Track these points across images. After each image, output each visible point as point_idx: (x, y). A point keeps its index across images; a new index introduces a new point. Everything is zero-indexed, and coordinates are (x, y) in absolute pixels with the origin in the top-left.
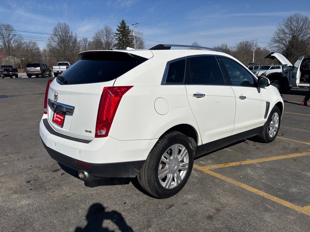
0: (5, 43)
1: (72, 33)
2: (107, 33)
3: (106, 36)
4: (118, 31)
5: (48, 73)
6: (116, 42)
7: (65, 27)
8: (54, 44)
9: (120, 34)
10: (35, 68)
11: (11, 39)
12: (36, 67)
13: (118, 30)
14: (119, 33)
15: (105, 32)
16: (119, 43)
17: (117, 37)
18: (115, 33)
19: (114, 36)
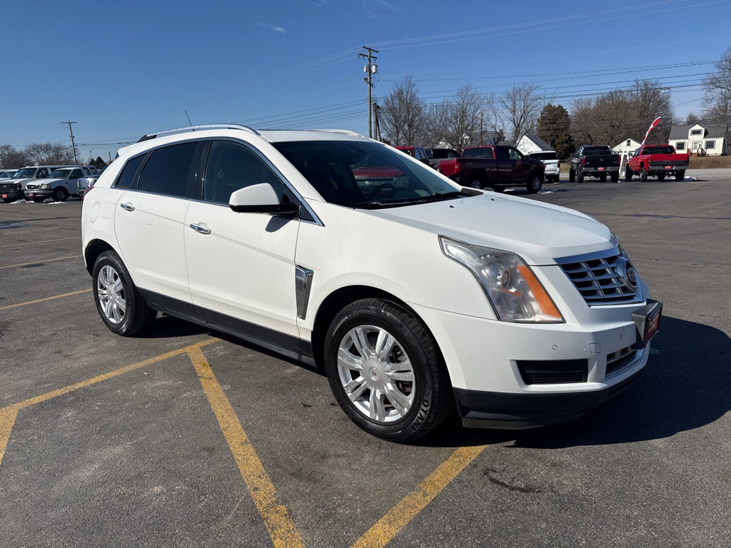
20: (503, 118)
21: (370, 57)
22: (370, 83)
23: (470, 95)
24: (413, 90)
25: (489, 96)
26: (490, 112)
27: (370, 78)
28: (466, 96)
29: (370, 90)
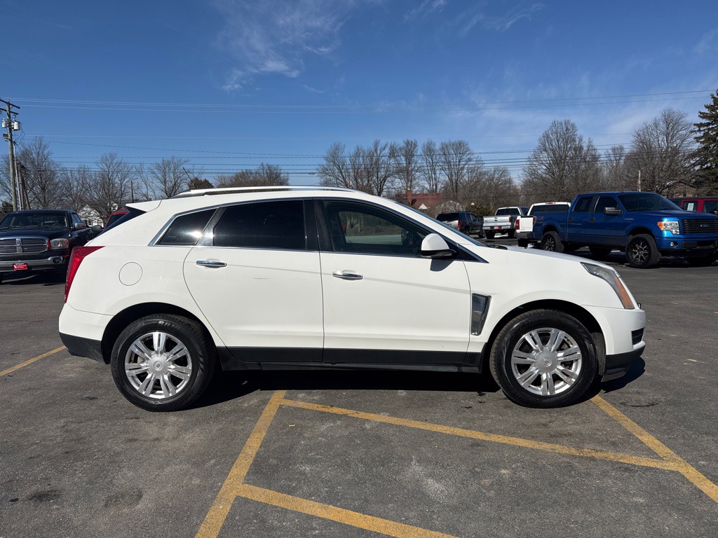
0: (452, 176)
1: (581, 140)
2: (668, 128)
3: (667, 135)
4: (703, 118)
5: (478, 231)
6: (696, 146)
7: (567, 129)
8: (542, 170)
9: (709, 124)
10: (450, 223)
11: (462, 169)
12: (452, 221)
13: (703, 116)
14: (707, 121)
15: (662, 126)
16: (706, 148)
17: (699, 135)
18: (695, 125)
19: (692, 132)
20: (154, 188)
21: (10, 112)
22: (11, 140)
23: (116, 163)
24: (46, 152)
25: (138, 166)
26: (140, 181)
27: (11, 135)
28: (112, 163)
29: (12, 148)
